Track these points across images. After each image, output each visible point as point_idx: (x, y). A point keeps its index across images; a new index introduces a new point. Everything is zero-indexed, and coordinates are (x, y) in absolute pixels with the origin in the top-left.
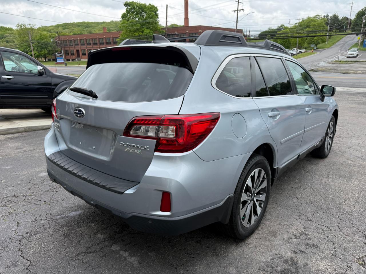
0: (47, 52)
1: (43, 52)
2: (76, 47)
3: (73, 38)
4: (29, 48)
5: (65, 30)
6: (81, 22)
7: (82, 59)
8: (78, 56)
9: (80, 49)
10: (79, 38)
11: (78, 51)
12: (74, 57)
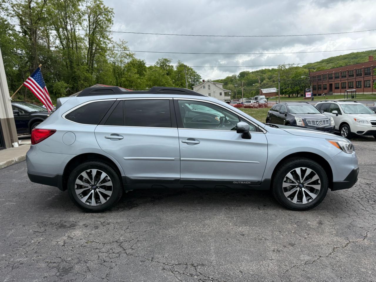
0: (299, 88)
1: (296, 89)
2: (330, 80)
3: (328, 72)
4: (284, 86)
5: (329, 64)
6: (349, 54)
7: (334, 93)
8: (331, 90)
9: (333, 83)
10: (333, 72)
11: (331, 85)
12: (326, 91)
